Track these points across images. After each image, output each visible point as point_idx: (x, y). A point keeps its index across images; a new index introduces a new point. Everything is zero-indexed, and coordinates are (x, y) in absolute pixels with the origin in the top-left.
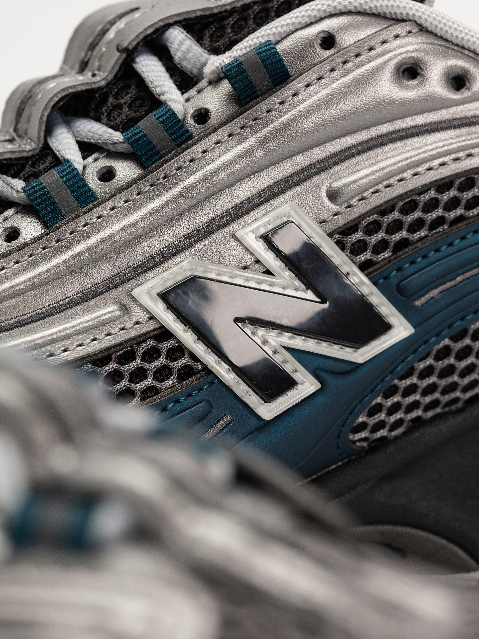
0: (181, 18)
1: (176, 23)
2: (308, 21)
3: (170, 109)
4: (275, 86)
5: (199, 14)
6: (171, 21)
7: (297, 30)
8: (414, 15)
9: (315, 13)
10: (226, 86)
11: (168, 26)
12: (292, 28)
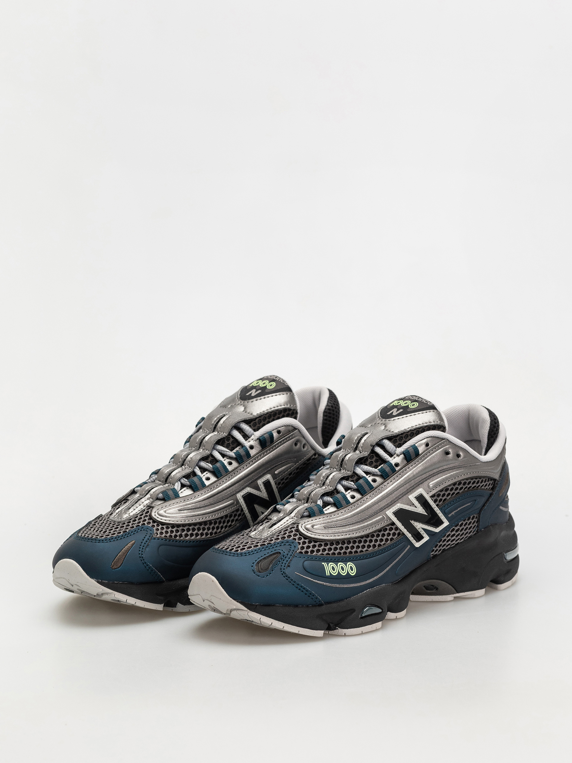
0: (386, 437)
1: (385, 438)
2: (421, 439)
3: (391, 463)
4: (416, 457)
5: (390, 436)
6: (383, 438)
7: (419, 441)
8: (447, 437)
9: (424, 437)
10: (402, 456)
11: (383, 439)
12: (417, 441)
